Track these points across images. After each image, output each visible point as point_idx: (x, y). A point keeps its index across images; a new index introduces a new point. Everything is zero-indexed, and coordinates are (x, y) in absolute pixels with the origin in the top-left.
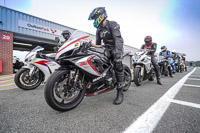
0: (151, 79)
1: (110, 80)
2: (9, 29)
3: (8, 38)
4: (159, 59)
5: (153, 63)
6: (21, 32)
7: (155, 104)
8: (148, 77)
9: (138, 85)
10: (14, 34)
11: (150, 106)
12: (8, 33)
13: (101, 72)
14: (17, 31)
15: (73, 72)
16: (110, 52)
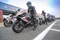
0: (44, 23)
1: (32, 23)
4: (47, 17)
5: (45, 18)
7: (45, 30)
8: (43, 22)
9: (40, 25)
12: (1, 10)
13: (29, 21)
14: (4, 9)
15: (21, 21)
16: (32, 15)
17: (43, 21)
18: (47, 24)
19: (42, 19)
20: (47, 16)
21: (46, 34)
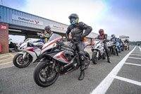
0: (104, 58)
1: (75, 65)
2: (5, 21)
3: (5, 28)
4: (109, 44)
6: (14, 23)
7: (105, 80)
8: (102, 57)
10: (9, 25)
11: (101, 81)
12: (5, 24)
13: (70, 61)
14: (11, 23)
15: (52, 62)
16: (76, 45)
17: (100, 54)
18: (109, 62)
19: (97, 50)
20: (111, 40)
21: (105, 91)
